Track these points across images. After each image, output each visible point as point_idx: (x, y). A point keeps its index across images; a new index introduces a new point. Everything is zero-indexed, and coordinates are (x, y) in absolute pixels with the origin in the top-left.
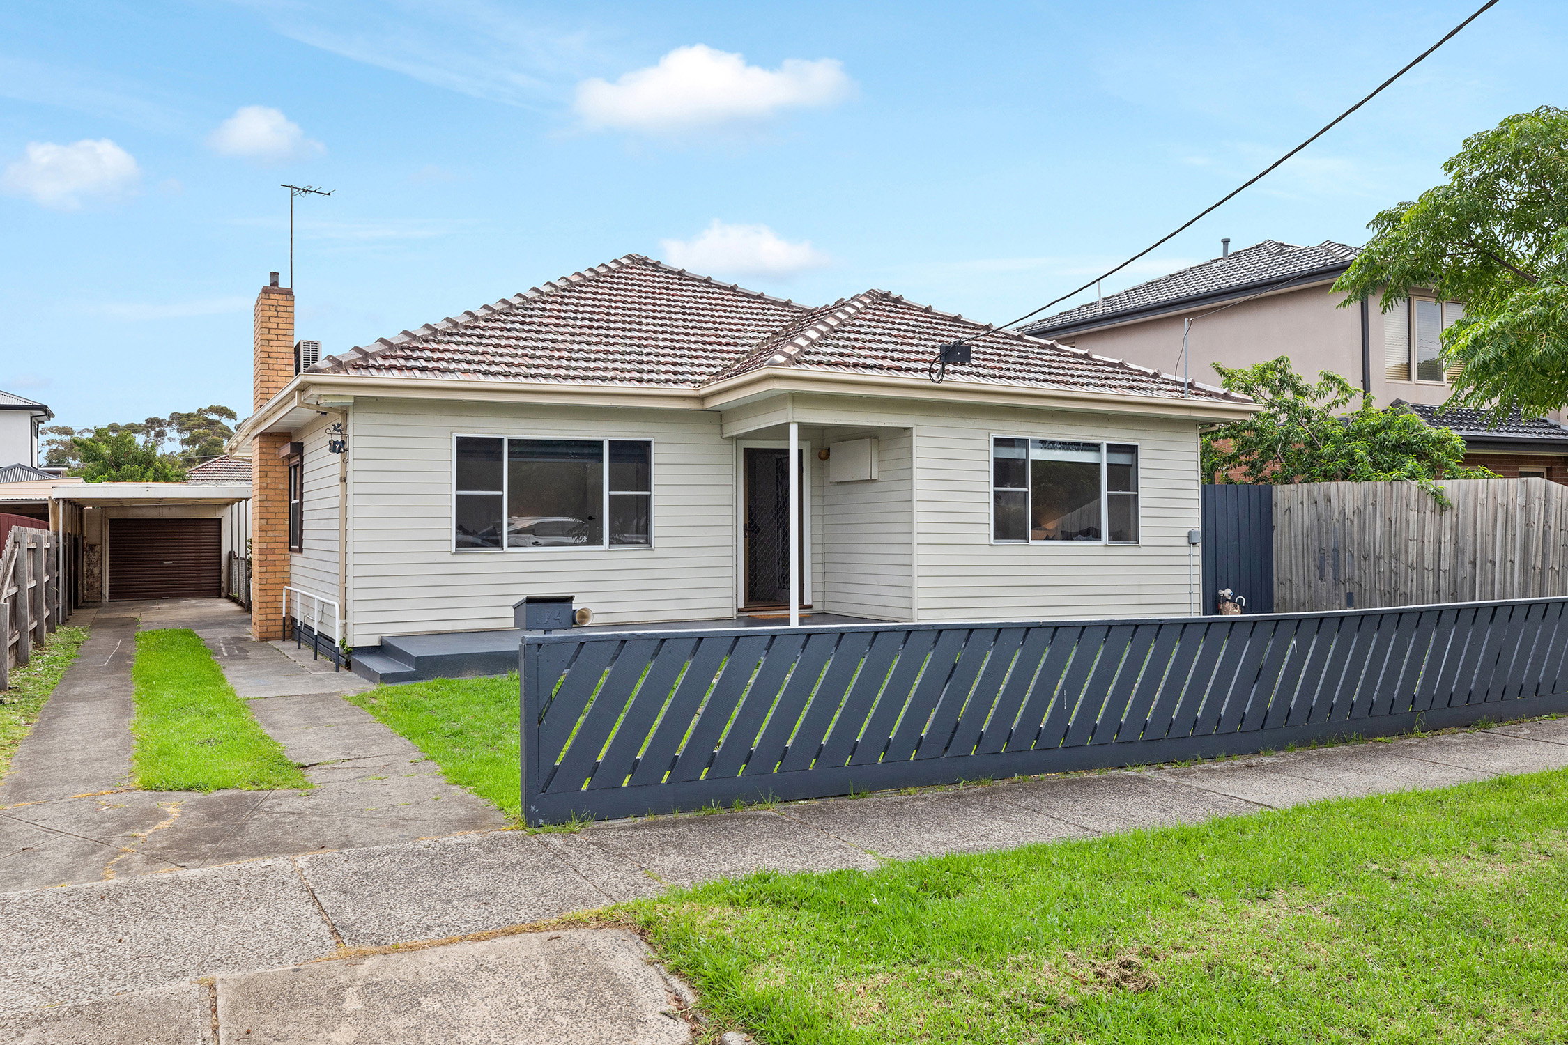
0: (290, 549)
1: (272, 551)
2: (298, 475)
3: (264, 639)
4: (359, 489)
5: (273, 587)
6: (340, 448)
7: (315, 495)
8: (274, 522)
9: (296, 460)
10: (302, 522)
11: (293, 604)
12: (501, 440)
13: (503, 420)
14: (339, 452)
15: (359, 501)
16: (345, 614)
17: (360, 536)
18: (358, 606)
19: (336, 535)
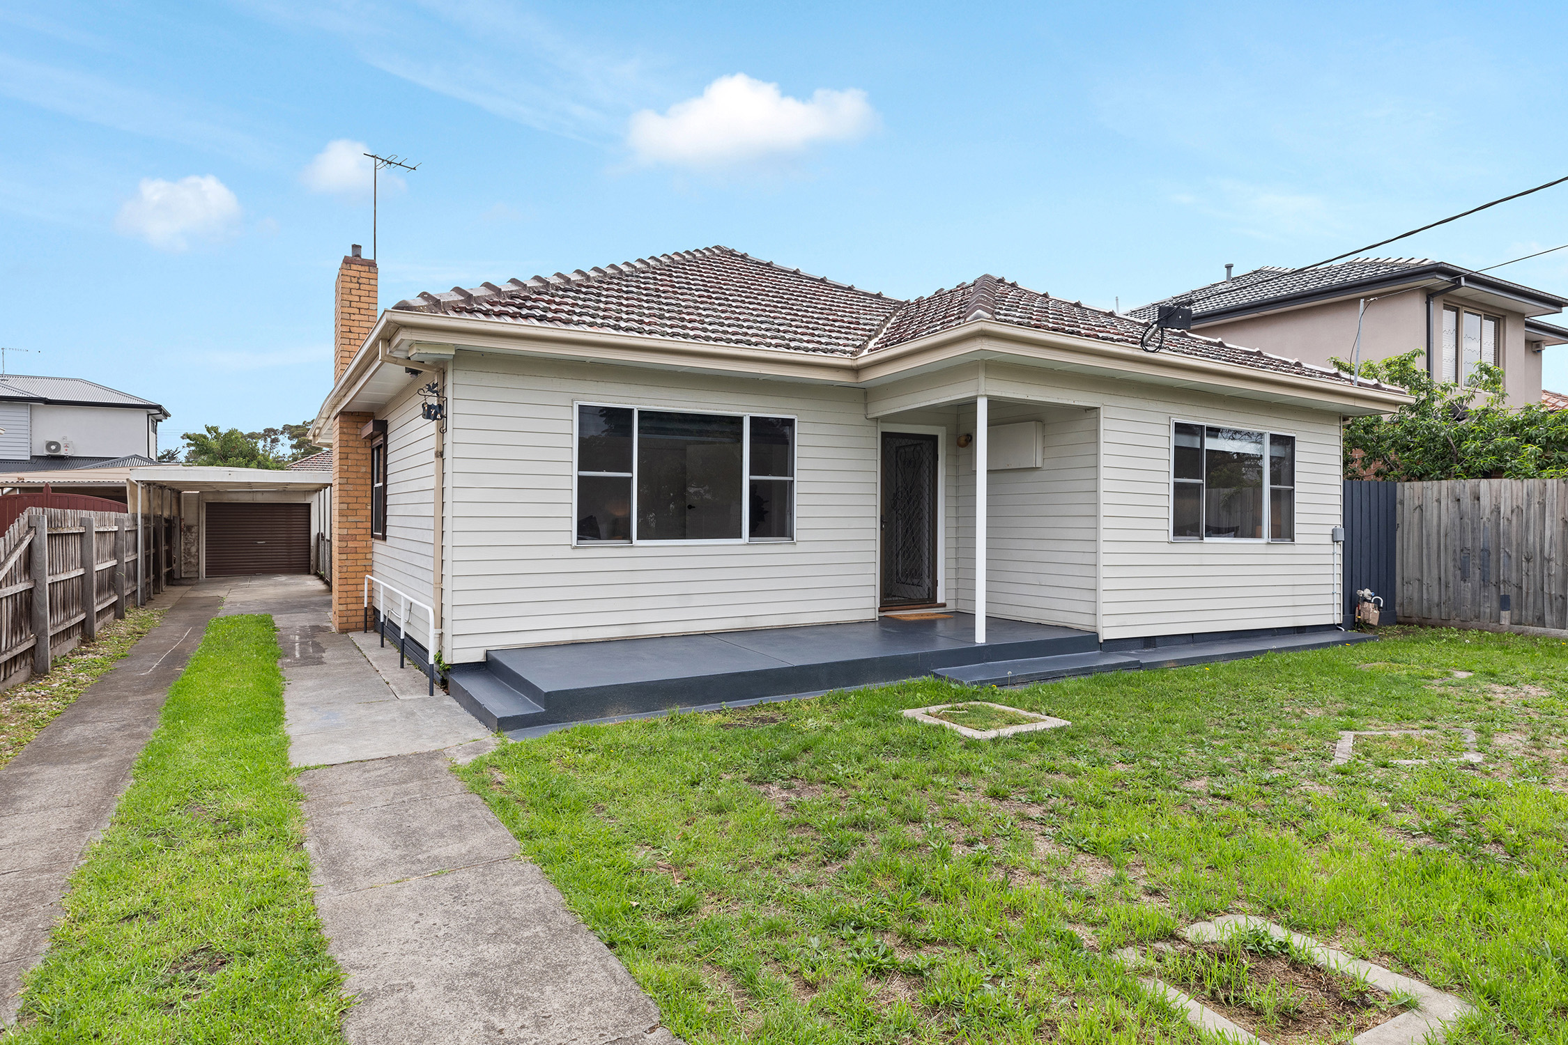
0: (372, 536)
1: (354, 538)
2: (382, 458)
3: (344, 630)
4: (461, 466)
5: (353, 575)
6: (436, 414)
7: (400, 476)
8: (356, 506)
9: (380, 440)
10: (385, 506)
11: (375, 594)
12: (631, 411)
13: (633, 387)
14: (435, 418)
15: (460, 481)
16: (441, 622)
17: (460, 525)
18: (458, 614)
19: (430, 523)
